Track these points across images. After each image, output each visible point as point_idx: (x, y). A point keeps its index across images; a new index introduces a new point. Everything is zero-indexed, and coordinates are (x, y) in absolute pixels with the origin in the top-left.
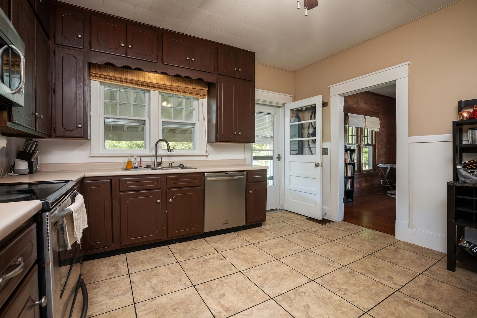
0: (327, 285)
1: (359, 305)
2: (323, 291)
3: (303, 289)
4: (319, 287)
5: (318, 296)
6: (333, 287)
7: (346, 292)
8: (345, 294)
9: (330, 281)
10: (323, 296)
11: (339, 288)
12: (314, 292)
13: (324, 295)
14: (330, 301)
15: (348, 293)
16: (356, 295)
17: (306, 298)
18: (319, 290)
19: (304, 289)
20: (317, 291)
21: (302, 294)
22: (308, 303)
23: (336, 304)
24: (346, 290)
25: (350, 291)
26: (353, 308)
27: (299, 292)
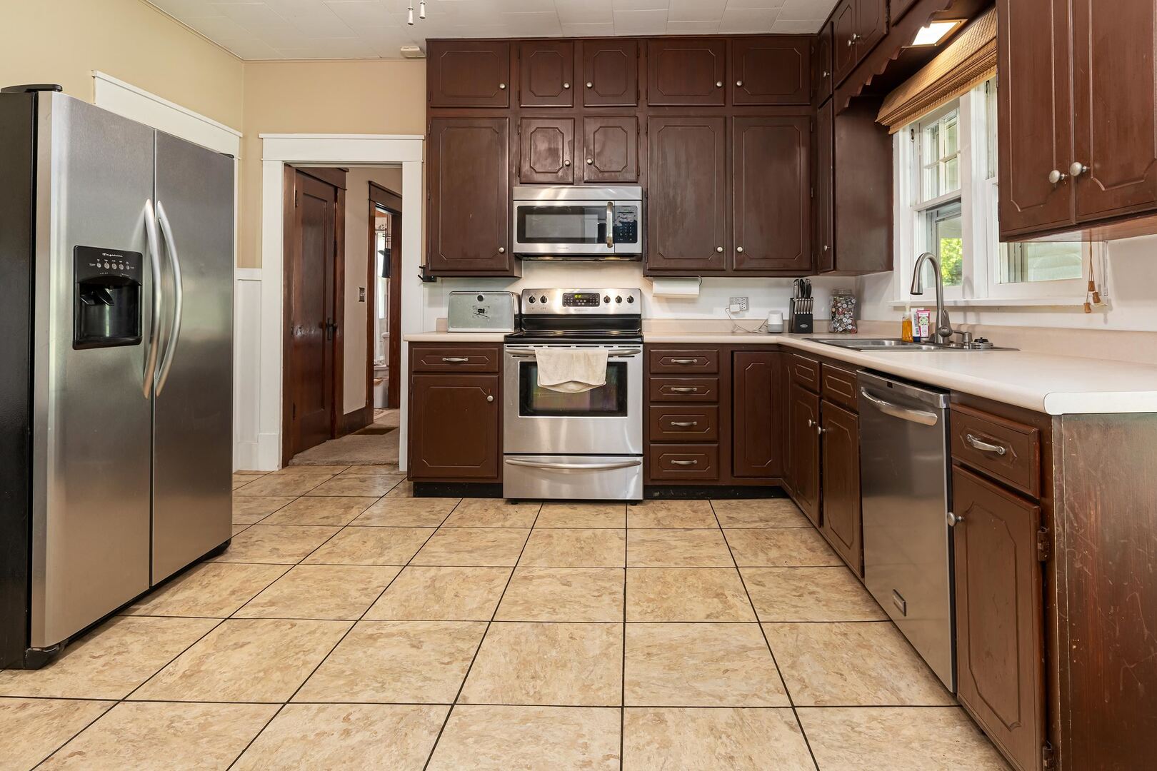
0: (406, 715)
1: (305, 712)
2: (407, 692)
3: (457, 669)
4: (424, 697)
5: (410, 674)
6: (388, 719)
7: (345, 726)
8: (346, 719)
9: (406, 734)
10: (398, 681)
11: (370, 725)
12: (426, 679)
13: (399, 684)
14: (377, 681)
15: (339, 725)
16: (317, 734)
17: (432, 658)
18: (416, 689)
19: (454, 672)
20: (420, 684)
21: (447, 659)
22: (421, 650)
23: (361, 682)
24: (347, 733)
25: (336, 735)
26: (319, 697)
27: (456, 659)
